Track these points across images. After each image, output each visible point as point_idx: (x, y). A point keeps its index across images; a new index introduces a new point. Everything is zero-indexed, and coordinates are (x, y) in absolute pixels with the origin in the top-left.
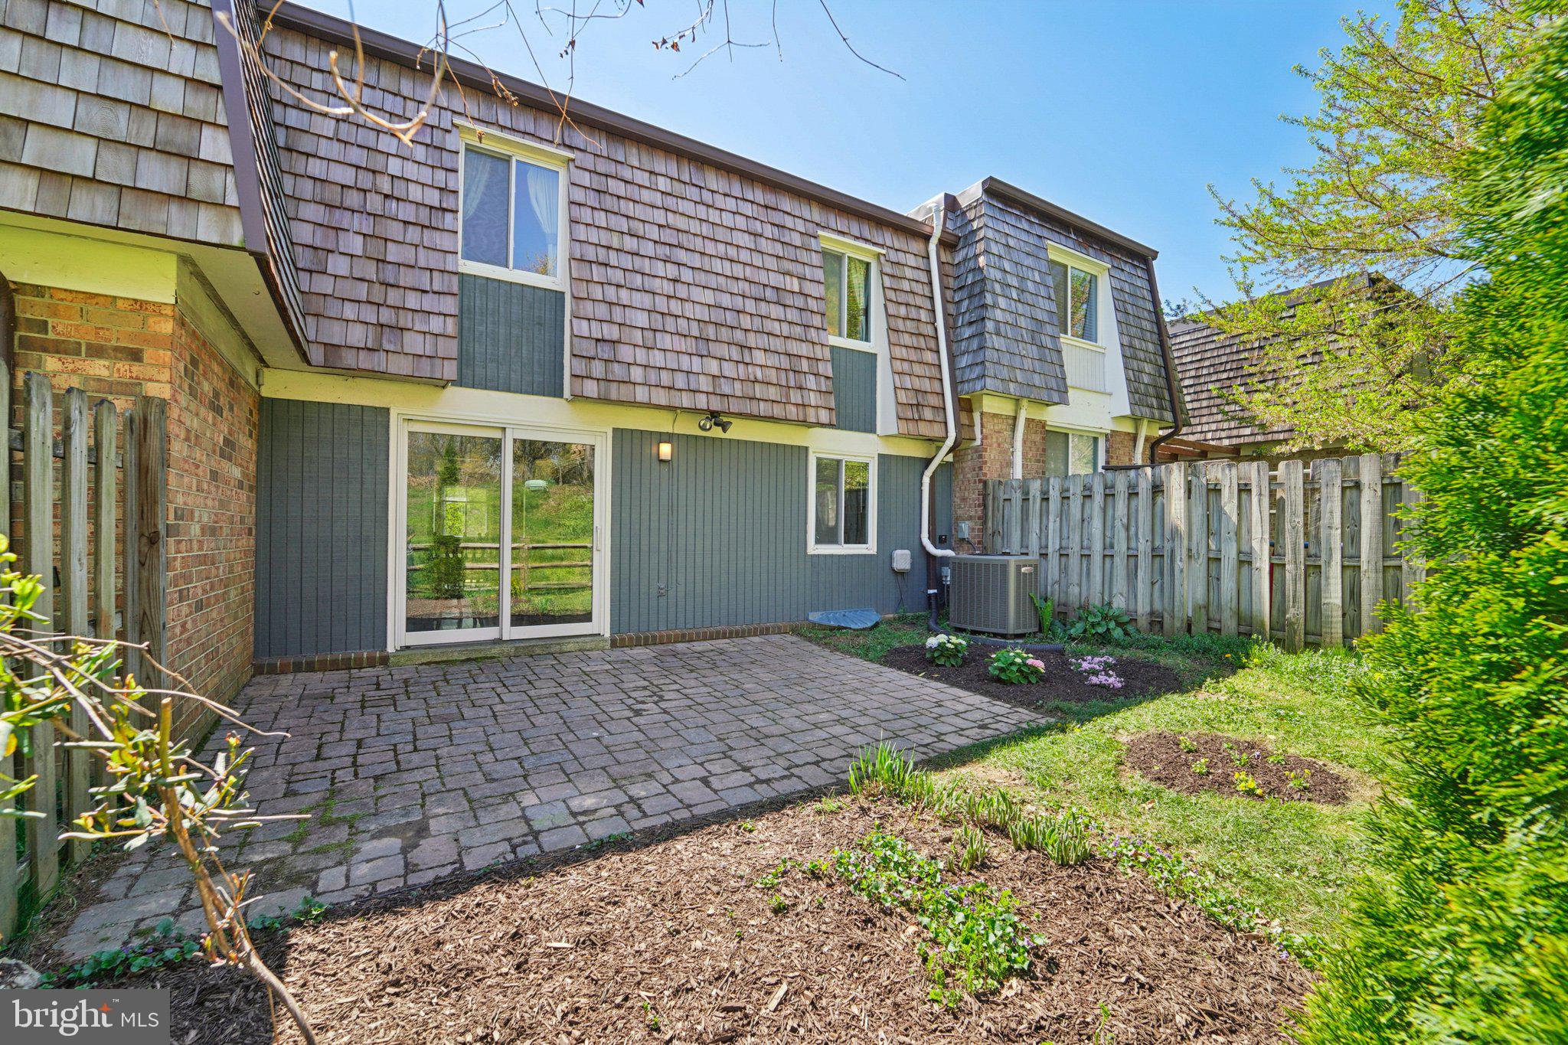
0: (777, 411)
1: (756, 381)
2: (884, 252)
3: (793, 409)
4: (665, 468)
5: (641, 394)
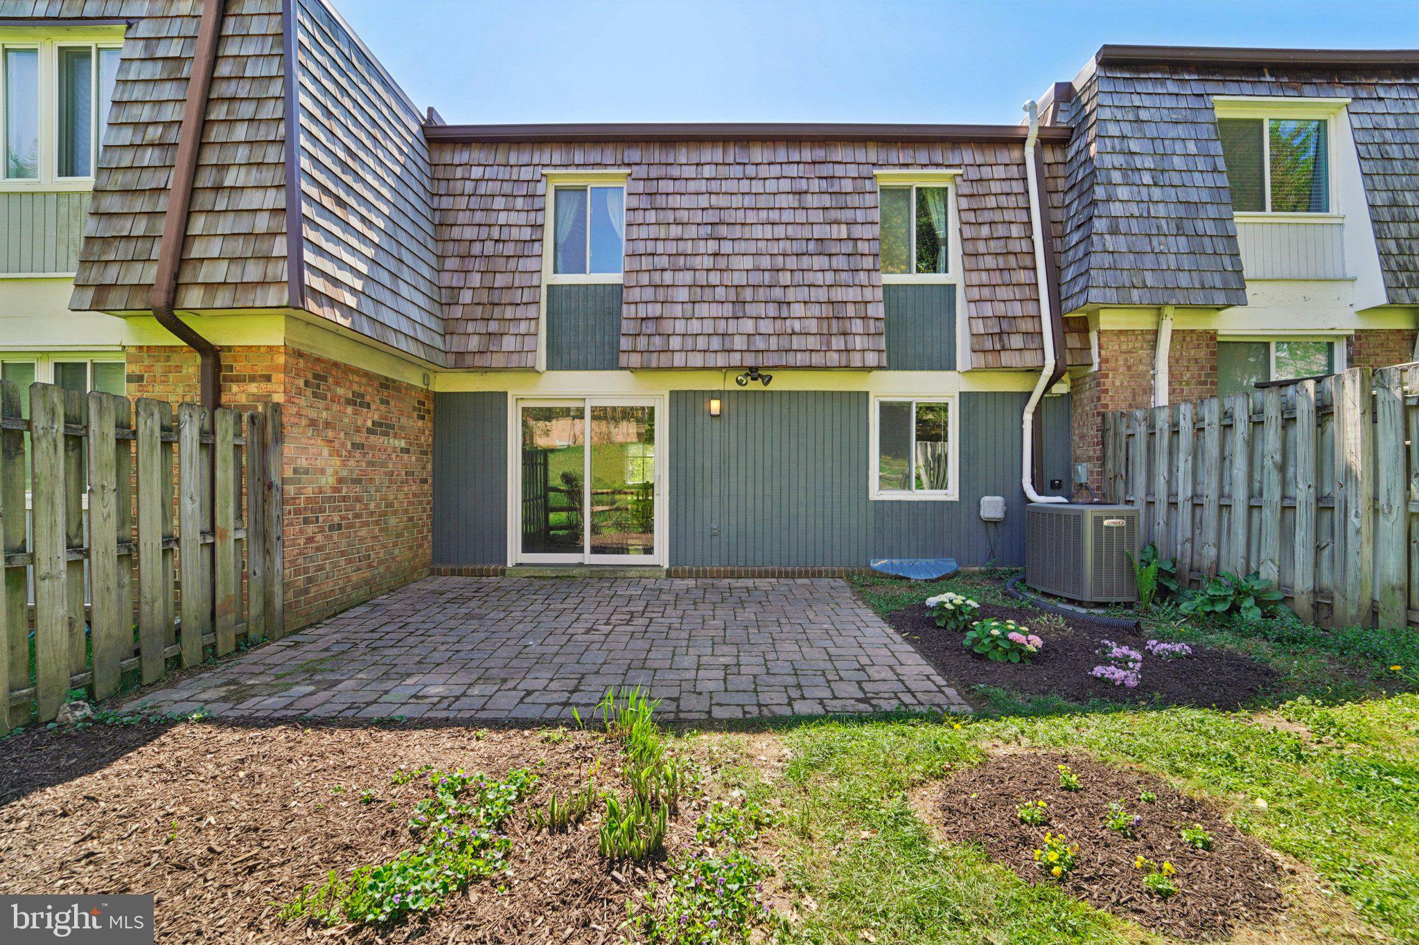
0: (817, 359)
1: (793, 333)
2: (960, 171)
3: (835, 356)
4: (716, 422)
5: (679, 360)
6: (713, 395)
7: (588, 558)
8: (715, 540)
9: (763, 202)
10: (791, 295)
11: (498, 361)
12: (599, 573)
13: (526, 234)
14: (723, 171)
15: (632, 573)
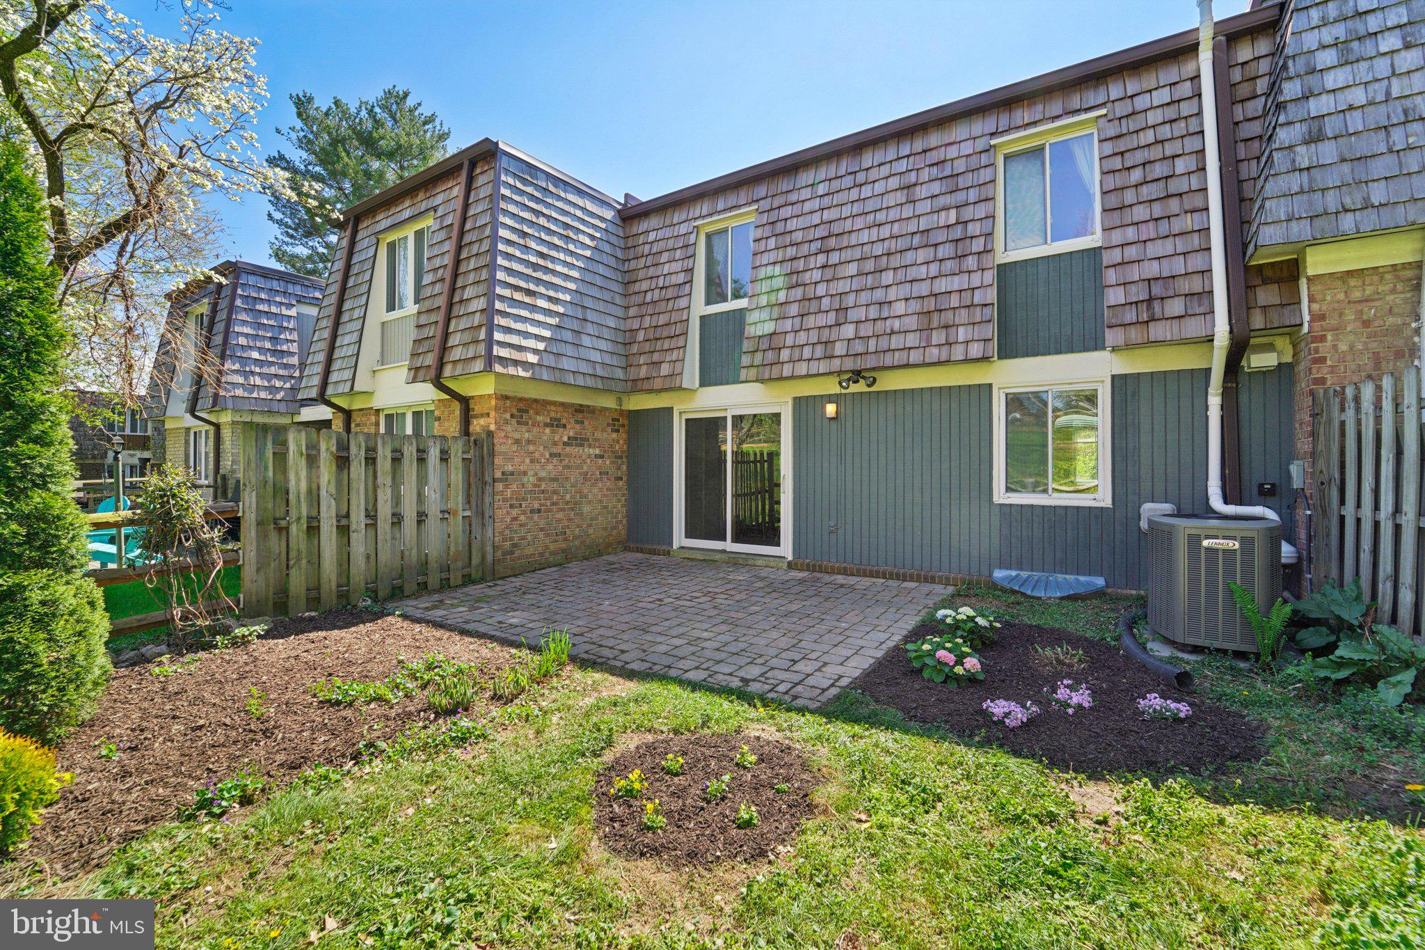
0: (915, 357)
1: (893, 332)
2: (1104, 111)
3: (935, 351)
4: (834, 425)
5: (787, 370)
6: (830, 398)
7: (729, 545)
8: (833, 537)
9: (870, 205)
10: (892, 294)
11: (658, 384)
12: (736, 561)
13: (681, 278)
14: (836, 185)
15: (760, 562)
